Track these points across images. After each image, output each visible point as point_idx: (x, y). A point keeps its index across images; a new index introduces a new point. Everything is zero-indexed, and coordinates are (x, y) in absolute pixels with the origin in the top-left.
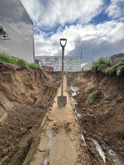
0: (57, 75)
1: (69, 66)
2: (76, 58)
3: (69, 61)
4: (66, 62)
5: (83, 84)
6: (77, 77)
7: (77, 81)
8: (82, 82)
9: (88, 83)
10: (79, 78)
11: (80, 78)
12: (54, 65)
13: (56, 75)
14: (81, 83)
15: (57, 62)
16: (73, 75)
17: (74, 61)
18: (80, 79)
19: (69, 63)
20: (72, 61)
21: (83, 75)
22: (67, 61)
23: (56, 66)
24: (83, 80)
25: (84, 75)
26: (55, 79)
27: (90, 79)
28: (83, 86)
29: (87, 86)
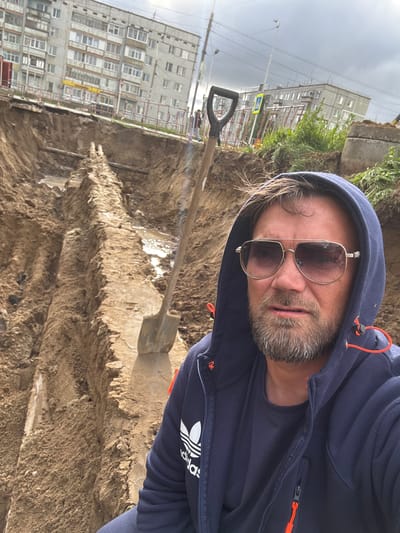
0: (41, 129)
1: (119, 80)
2: (171, 41)
3: (127, 43)
4: (102, 45)
5: (201, 219)
6: (169, 171)
7: (166, 196)
12: (14, 47)
13: (35, 132)
15: (42, 25)
16: (148, 154)
17: (156, 53)
19: (126, 60)
20: (142, 48)
22: (109, 43)
23: (34, 59)
26: (30, 159)
27: (236, 201)
28: (199, 233)
29: (222, 236)
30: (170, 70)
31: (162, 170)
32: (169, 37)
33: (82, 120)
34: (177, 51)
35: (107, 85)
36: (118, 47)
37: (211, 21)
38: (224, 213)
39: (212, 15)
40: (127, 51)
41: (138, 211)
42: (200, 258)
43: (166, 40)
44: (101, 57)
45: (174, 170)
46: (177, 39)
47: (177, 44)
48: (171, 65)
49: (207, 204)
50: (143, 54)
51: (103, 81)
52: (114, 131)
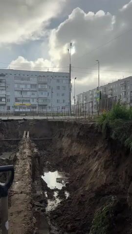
1: (38, 98)
2: (57, 78)
3: (39, 83)
5: (79, 161)
6: (61, 136)
7: (61, 150)
8: (75, 154)
9: (91, 160)
10: (65, 142)
11: (70, 141)
14: (73, 159)
18: (70, 145)
19: (40, 90)
20: (45, 83)
21: (75, 134)
22: (31, 85)
23: (1, 98)
24: (77, 150)
25: (78, 136)
27: (94, 148)
28: (79, 169)
29: (90, 171)
30: (59, 89)
31: (58, 136)
32: (56, 76)
33: (20, 122)
34: (60, 81)
35: (33, 101)
36: (35, 86)
37: (70, 67)
38: (89, 156)
39: (70, 65)
40: (39, 86)
41: (47, 162)
42: (81, 186)
43: (55, 78)
44: (29, 91)
45: (63, 136)
46: (59, 77)
47: (59, 78)
48: (59, 87)
49: (81, 151)
50: (46, 86)
51: (31, 100)
52: (34, 124)
